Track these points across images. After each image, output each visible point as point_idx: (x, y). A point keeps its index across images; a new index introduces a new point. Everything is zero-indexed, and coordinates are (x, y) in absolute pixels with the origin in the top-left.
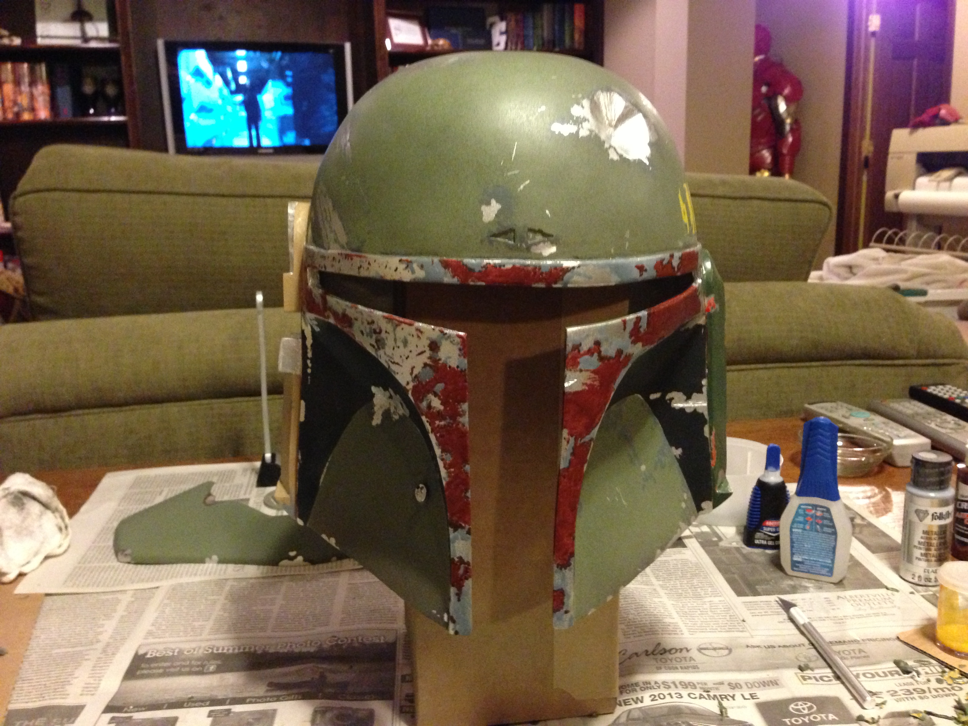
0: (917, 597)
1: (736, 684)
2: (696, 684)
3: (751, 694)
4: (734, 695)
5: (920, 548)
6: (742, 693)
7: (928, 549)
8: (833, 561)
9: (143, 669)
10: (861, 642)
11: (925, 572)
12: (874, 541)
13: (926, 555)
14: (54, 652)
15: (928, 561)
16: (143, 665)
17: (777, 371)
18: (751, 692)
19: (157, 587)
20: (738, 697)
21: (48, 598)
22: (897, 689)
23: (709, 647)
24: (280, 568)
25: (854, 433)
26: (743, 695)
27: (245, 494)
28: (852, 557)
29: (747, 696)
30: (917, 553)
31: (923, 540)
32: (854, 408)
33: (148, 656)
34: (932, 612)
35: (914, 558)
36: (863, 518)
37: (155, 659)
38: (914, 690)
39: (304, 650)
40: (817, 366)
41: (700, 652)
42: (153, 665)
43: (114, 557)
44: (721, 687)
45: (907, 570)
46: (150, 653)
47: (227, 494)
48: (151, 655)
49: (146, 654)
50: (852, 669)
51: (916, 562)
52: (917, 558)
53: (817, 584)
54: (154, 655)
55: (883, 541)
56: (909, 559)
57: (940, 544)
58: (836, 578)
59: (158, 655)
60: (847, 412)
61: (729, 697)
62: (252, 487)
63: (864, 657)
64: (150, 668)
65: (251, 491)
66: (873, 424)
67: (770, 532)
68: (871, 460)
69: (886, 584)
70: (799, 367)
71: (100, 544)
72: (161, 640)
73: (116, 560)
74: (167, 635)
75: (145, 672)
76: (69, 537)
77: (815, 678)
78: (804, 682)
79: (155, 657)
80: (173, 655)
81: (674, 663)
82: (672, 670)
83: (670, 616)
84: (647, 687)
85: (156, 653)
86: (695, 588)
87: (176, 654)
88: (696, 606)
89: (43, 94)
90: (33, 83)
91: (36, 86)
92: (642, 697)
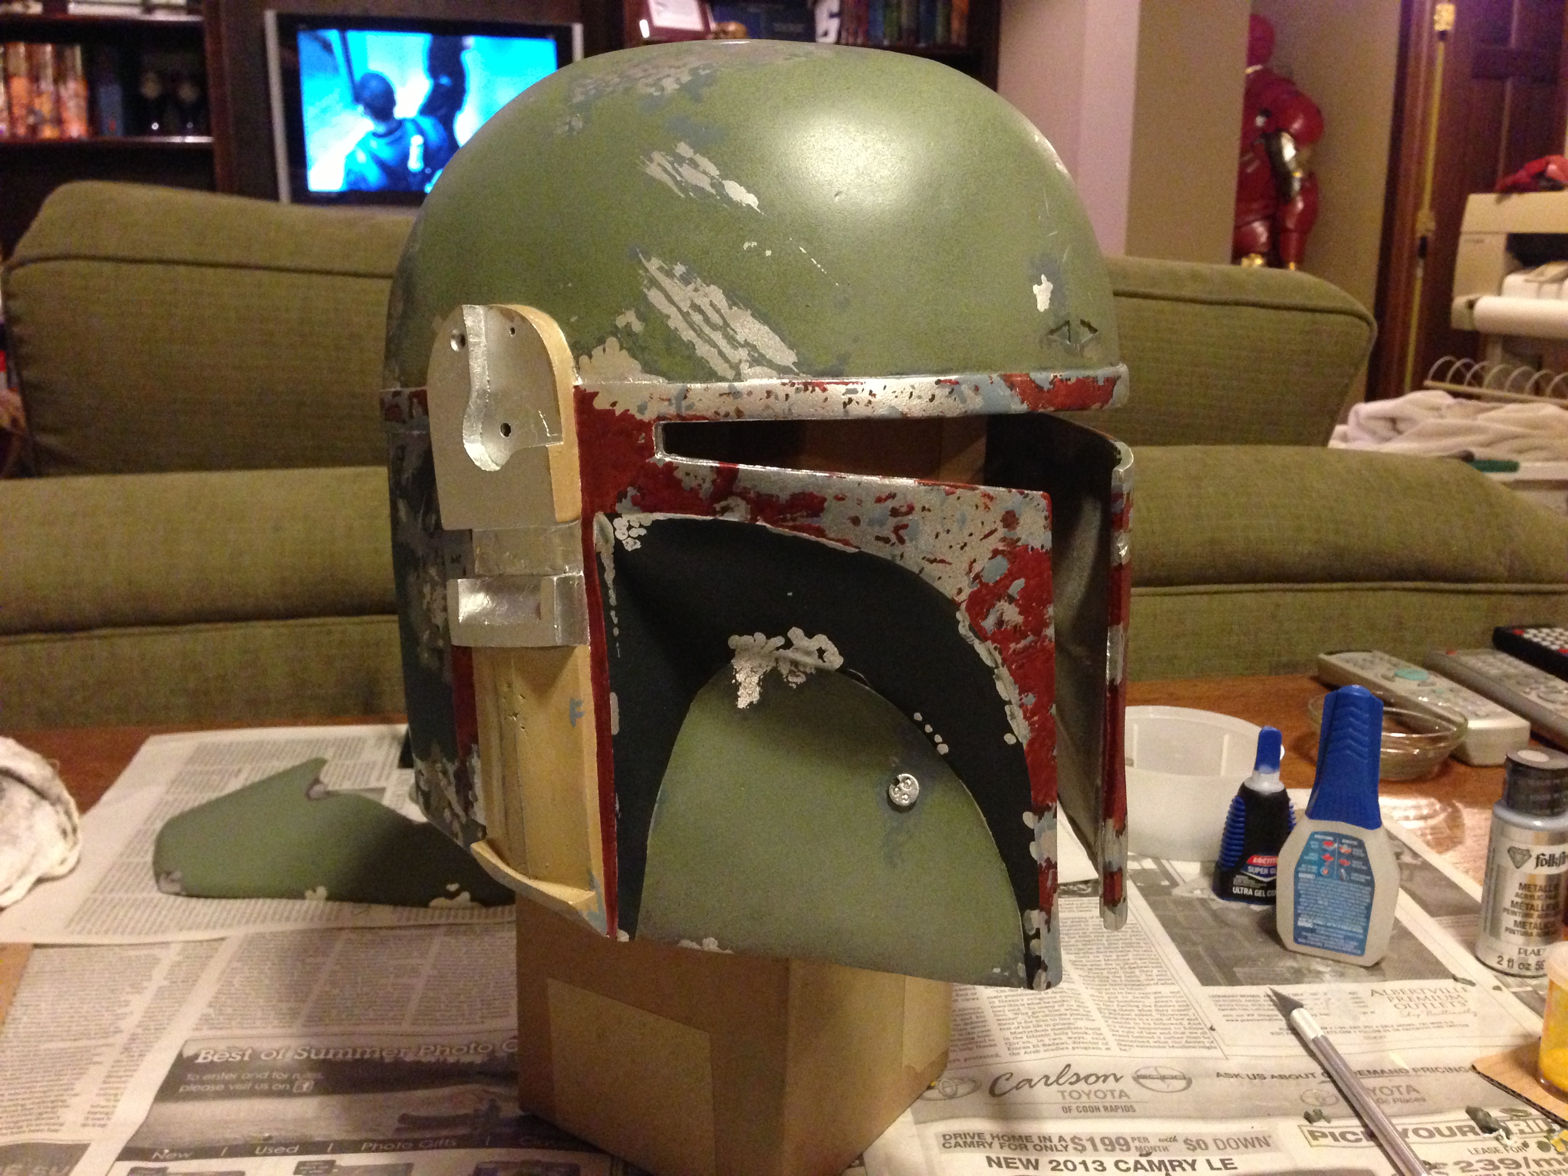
0: (1507, 997)
1: (1198, 1142)
2: (1130, 1140)
3: (1222, 1161)
4: (1194, 1161)
5: (1514, 913)
6: (1208, 1158)
7: (1527, 915)
8: (1366, 929)
9: (189, 1083)
10: (1411, 1072)
11: (1520, 953)
12: (1434, 895)
13: (1523, 924)
14: (42, 1047)
15: (1526, 934)
16: (190, 1077)
17: (1275, 596)
18: (1223, 1157)
19: (222, 939)
20: (1201, 1164)
21: (37, 951)
22: (1473, 1159)
23: (1154, 1073)
24: (430, 911)
25: (1402, 707)
26: (1208, 1162)
27: (379, 779)
28: (1397, 921)
29: (1217, 1164)
30: (1508, 921)
31: (1519, 900)
32: (1403, 663)
33: (200, 1060)
34: (1534, 1024)
35: (1503, 929)
36: (1415, 855)
37: (211, 1067)
38: (1502, 1161)
39: (466, 1059)
40: (1342, 590)
41: (1140, 1083)
42: (206, 1077)
43: (152, 882)
44: (1172, 1146)
45: (1491, 948)
46: (203, 1054)
47: (349, 779)
48: (205, 1058)
49: (196, 1057)
50: (1395, 1121)
51: (1505, 935)
52: (1507, 929)
53: (1337, 968)
54: (210, 1058)
55: (1450, 896)
56: (1494, 929)
57: (1548, 906)
58: (1369, 958)
59: (216, 1059)
60: (1389, 669)
61: (1185, 1165)
62: (391, 766)
63: (1417, 1100)
64: (203, 1083)
65: (389, 775)
66: (1434, 691)
67: (1259, 874)
68: (1431, 754)
69: (1454, 971)
70: (1309, 591)
71: (131, 859)
72: (224, 1033)
73: (156, 888)
74: (234, 1023)
75: (193, 1088)
76: (78, 848)
77: (1333, 1135)
78: (1314, 1143)
79: (212, 1062)
80: (242, 1060)
81: (1094, 1101)
82: (1089, 1114)
83: (1087, 1016)
84: (1046, 1147)
85: (213, 1055)
86: (1130, 968)
87: (246, 1058)
88: (1132, 1001)
89: (77, 95)
90: (60, 78)
91: (65, 82)
92: (1037, 1161)
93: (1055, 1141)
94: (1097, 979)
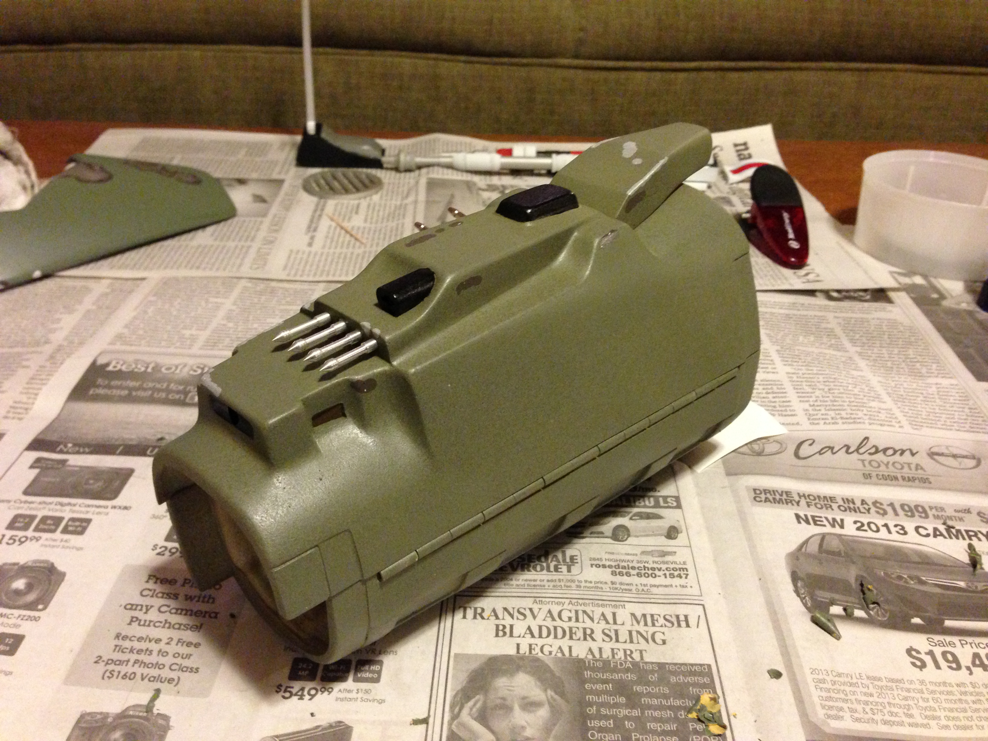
2: (927, 508)
9: (98, 386)
16: (100, 381)
33: (110, 368)
37: (119, 374)
42: (114, 383)
44: (967, 517)
46: (114, 363)
48: (115, 367)
49: (107, 365)
54: (119, 367)
59: (124, 368)
61: (980, 536)
64: (109, 387)
72: (133, 348)
74: (143, 342)
75: (101, 391)
79: (120, 371)
80: (145, 372)
81: (892, 471)
82: (889, 482)
83: (878, 398)
84: (850, 508)
85: (122, 365)
86: (911, 362)
87: (149, 370)
88: (916, 389)
92: (842, 520)
93: (858, 503)
94: (882, 369)
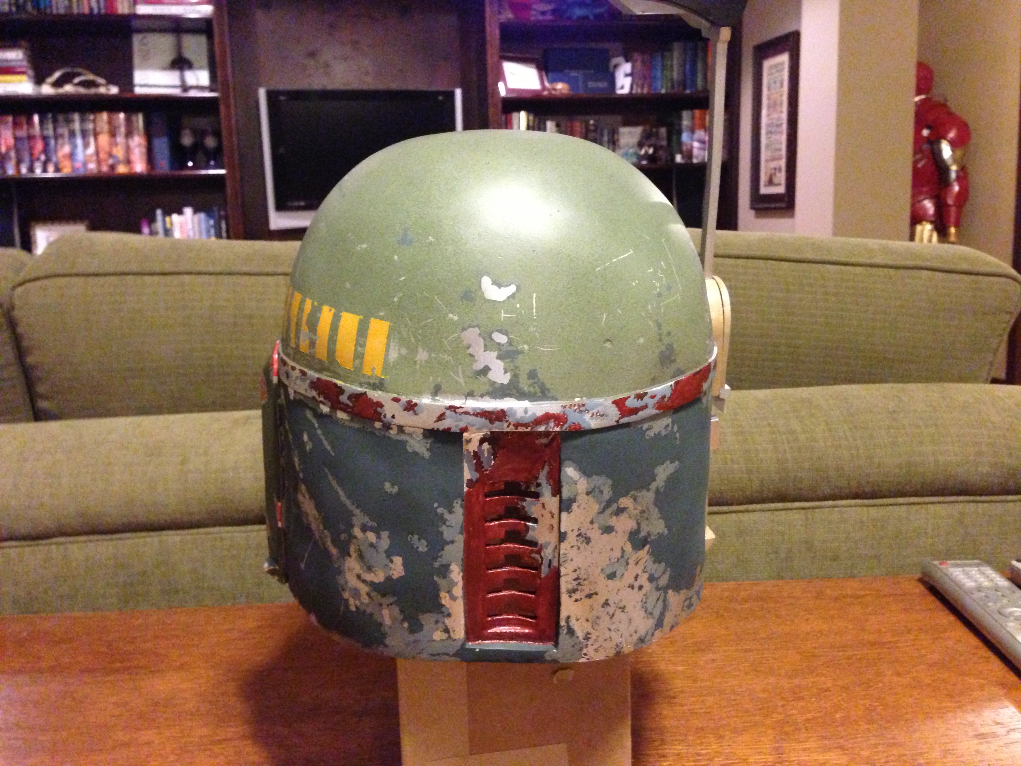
89: (139, 145)
90: (129, 134)
91: (132, 137)
